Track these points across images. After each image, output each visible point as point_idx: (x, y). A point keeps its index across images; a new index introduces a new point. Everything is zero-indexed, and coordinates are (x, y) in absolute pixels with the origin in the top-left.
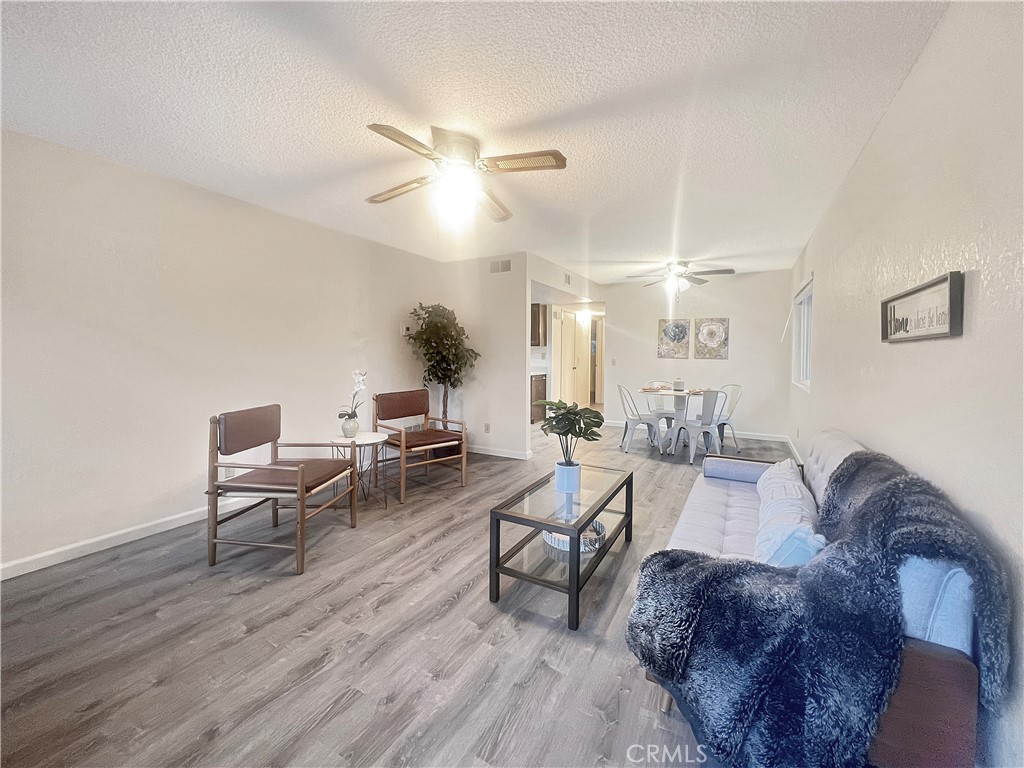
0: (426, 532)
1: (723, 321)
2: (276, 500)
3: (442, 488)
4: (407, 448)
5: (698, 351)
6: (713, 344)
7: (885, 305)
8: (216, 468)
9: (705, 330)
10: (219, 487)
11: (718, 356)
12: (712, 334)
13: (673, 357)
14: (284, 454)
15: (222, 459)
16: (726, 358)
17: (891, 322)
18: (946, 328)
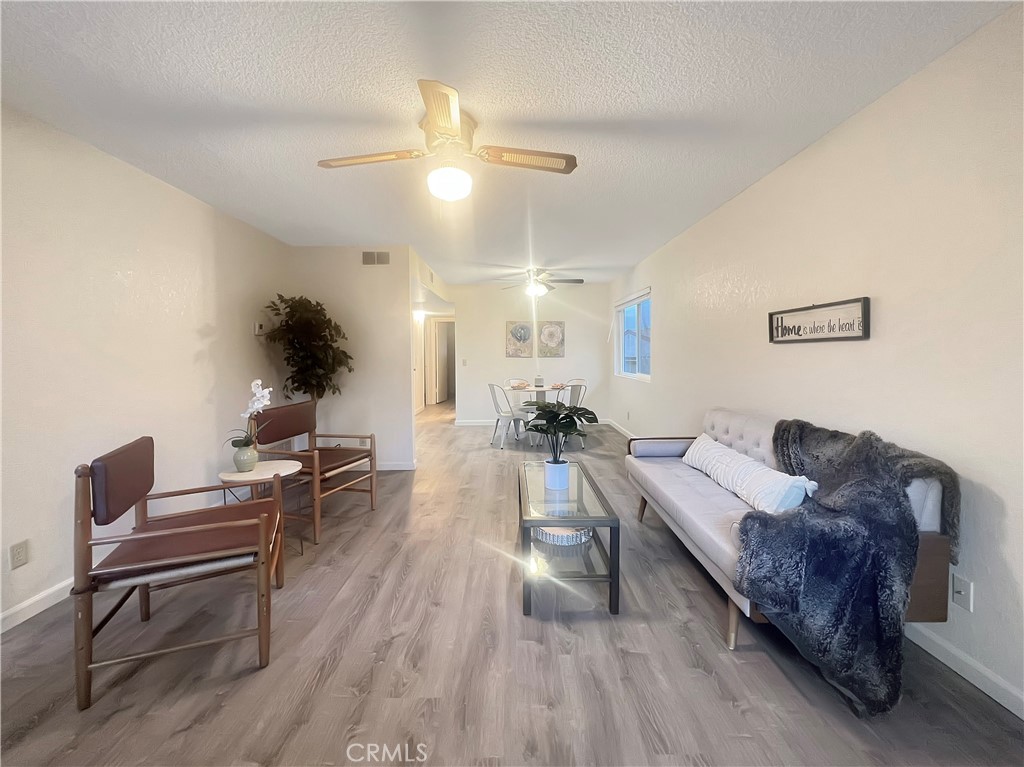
0: (383, 568)
1: (560, 324)
2: (147, 586)
3: (351, 515)
4: (322, 473)
5: (540, 351)
6: (553, 345)
7: (771, 316)
8: (90, 547)
9: (546, 332)
10: (94, 578)
11: (557, 355)
12: (551, 335)
13: (520, 357)
14: (157, 509)
15: (98, 531)
16: (563, 356)
17: (777, 329)
18: (860, 333)
